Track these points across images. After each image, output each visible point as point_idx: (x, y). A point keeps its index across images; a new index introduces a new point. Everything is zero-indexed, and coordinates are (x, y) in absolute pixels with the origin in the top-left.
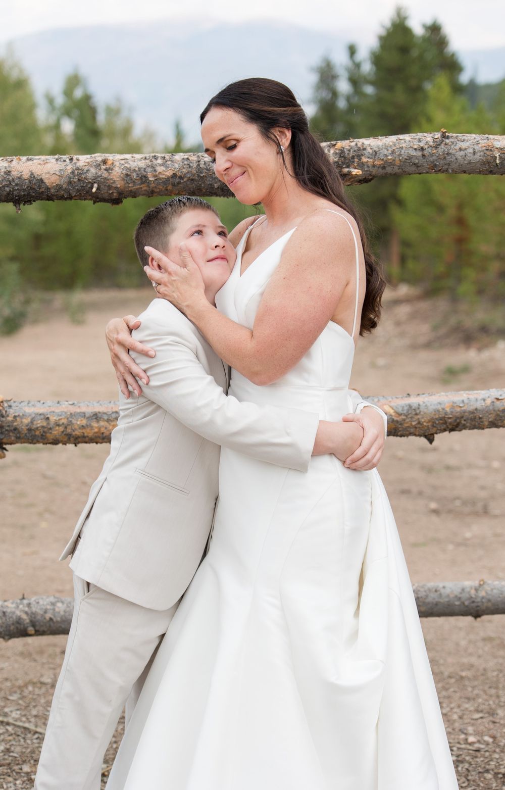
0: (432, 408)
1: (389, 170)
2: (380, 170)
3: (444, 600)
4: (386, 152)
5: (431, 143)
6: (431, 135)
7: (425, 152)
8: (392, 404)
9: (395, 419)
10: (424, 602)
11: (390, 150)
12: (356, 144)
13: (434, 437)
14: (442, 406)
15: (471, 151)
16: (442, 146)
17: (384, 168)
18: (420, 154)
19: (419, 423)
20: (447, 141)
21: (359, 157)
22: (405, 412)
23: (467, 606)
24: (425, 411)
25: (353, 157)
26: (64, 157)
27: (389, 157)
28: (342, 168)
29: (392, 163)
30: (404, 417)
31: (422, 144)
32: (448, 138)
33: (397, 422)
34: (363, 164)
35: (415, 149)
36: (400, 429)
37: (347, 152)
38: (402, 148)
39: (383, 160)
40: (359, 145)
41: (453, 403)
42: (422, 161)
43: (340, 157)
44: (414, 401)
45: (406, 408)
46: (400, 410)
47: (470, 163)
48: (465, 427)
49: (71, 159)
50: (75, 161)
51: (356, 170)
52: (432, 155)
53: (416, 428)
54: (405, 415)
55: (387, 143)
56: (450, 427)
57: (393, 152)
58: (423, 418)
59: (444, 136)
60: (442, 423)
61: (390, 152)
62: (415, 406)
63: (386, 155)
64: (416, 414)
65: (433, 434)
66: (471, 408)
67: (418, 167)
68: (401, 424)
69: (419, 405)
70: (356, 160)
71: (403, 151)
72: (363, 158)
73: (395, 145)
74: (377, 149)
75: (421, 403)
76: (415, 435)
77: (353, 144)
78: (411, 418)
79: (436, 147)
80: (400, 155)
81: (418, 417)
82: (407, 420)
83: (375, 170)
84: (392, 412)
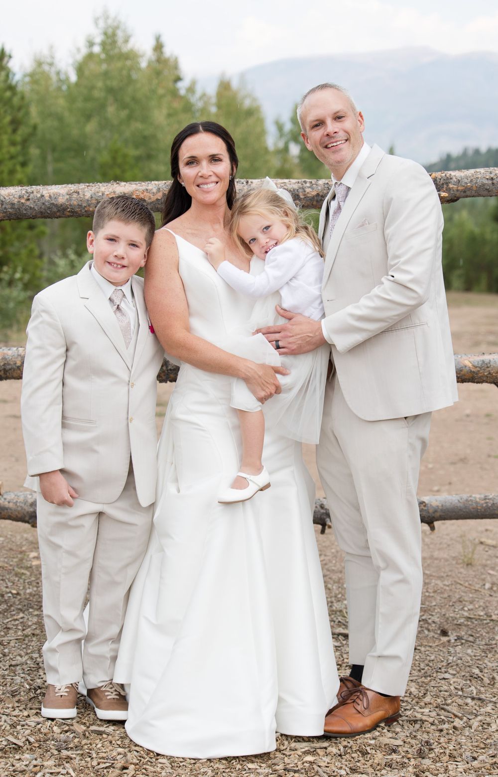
1: (468, 193)
2: (462, 193)
4: (466, 181)
7: (494, 181)
8: (471, 360)
9: (473, 370)
11: (469, 179)
12: (446, 175)
17: (465, 192)
18: (490, 182)
19: (490, 373)
21: (447, 184)
22: (480, 365)
24: (494, 365)
25: (443, 184)
26: (242, 180)
27: (469, 185)
29: (470, 189)
30: (479, 369)
31: (492, 176)
33: (474, 372)
34: (450, 189)
35: (487, 179)
36: (476, 378)
37: (438, 180)
38: (478, 178)
39: (464, 186)
40: (448, 175)
42: (492, 187)
44: (487, 358)
45: (480, 363)
46: (476, 364)
49: (247, 182)
50: (249, 183)
51: (444, 193)
53: (488, 377)
54: (479, 368)
55: (467, 174)
57: (471, 181)
58: (492, 370)
61: (469, 181)
62: (487, 361)
63: (466, 183)
64: (488, 367)
67: (489, 191)
68: (476, 374)
69: (490, 361)
70: (445, 186)
71: (478, 180)
72: (450, 184)
73: (473, 176)
74: (460, 179)
75: (492, 360)
76: (487, 382)
77: (443, 175)
78: (484, 370)
80: (476, 183)
81: (489, 369)
82: (481, 371)
83: (458, 194)
84: (470, 365)
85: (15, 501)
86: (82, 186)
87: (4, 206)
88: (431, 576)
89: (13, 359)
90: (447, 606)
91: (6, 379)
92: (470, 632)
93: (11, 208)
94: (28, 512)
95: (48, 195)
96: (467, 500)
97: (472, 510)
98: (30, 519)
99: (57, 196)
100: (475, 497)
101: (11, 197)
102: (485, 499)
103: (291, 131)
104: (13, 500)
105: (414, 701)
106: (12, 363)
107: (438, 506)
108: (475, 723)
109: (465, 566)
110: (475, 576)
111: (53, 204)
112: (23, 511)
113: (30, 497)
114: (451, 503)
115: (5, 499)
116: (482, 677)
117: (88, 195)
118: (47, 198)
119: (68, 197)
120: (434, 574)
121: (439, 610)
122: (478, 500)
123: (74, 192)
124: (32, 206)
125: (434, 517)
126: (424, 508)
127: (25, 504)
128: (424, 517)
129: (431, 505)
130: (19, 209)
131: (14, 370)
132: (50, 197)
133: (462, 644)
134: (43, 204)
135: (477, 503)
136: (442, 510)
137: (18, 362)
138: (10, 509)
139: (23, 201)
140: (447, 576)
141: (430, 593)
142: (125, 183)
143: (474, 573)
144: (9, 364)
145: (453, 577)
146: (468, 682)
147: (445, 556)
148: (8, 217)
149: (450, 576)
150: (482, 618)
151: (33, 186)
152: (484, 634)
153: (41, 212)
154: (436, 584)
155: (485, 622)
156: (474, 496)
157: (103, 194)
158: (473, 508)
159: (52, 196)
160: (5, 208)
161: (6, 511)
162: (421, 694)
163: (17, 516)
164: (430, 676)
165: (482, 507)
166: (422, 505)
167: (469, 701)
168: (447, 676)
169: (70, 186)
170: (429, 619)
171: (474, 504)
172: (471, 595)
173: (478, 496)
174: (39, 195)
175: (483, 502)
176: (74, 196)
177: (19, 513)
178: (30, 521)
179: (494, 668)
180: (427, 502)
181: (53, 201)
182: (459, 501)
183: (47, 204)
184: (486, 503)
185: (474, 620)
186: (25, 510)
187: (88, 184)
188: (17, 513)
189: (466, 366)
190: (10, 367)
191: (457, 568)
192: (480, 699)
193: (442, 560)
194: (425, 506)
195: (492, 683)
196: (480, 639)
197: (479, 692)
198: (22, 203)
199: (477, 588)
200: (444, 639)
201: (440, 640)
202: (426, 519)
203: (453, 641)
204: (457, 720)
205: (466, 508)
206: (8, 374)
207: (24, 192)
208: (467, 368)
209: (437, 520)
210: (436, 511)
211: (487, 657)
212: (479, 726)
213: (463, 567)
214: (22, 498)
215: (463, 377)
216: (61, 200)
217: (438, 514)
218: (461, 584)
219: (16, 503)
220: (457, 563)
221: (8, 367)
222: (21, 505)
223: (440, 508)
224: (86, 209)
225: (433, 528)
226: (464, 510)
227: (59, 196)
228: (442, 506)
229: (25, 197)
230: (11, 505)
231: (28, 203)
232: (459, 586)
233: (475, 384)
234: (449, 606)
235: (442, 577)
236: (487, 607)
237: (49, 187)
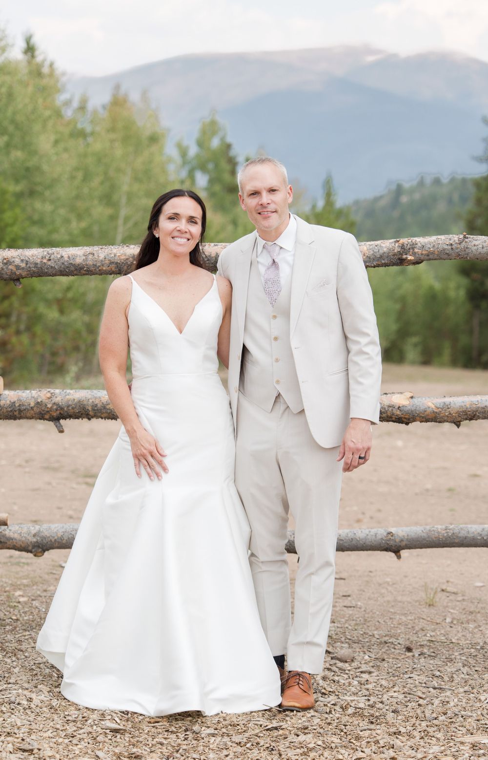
0: (458, 405)
1: (431, 256)
2: (426, 256)
3: (471, 535)
4: (429, 246)
5: (457, 241)
6: (457, 236)
7: (453, 247)
8: (434, 402)
9: (435, 411)
10: (457, 537)
12: (412, 241)
13: (460, 424)
14: (465, 404)
15: (481, 246)
16: (464, 243)
17: (428, 255)
18: (450, 247)
19: (450, 414)
20: (467, 240)
21: (413, 248)
23: (486, 540)
24: (454, 406)
25: (409, 249)
27: (431, 249)
28: (402, 255)
29: (433, 253)
30: (441, 410)
31: (451, 242)
32: (467, 238)
33: (436, 412)
34: (415, 253)
35: (447, 245)
36: (438, 417)
37: (406, 246)
38: (439, 244)
39: (427, 251)
40: (414, 241)
41: (471, 402)
42: (451, 252)
43: (402, 248)
44: (447, 400)
45: (442, 404)
46: (438, 406)
47: (480, 253)
48: (479, 418)
51: (411, 257)
52: (457, 248)
53: (448, 417)
54: (441, 408)
55: (430, 241)
56: (470, 417)
57: (434, 246)
58: (452, 411)
59: (465, 237)
60: (465, 415)
61: (432, 246)
62: (447, 403)
63: (430, 248)
64: (448, 408)
65: (460, 422)
66: (483, 406)
67: (449, 255)
68: (439, 414)
70: (411, 250)
71: (440, 246)
72: (415, 249)
73: (435, 242)
74: (424, 244)
75: (451, 402)
76: (447, 422)
77: (410, 241)
78: (445, 410)
79: (460, 244)
80: (438, 248)
81: (449, 410)
82: (442, 412)
83: (422, 257)
84: (433, 406)
85: (19, 532)
86: (96, 248)
87: (28, 266)
88: (395, 613)
89: (28, 401)
90: (411, 634)
91: (19, 419)
92: (432, 650)
93: (34, 267)
94: (31, 542)
95: (67, 256)
96: (430, 531)
97: (435, 539)
98: (33, 548)
99: (74, 257)
100: (437, 528)
101: (35, 258)
102: (446, 529)
103: (197, 156)
104: (17, 531)
105: (385, 690)
106: (26, 404)
107: (404, 536)
108: (436, 702)
109: (427, 607)
110: (437, 614)
111: (72, 264)
112: (27, 541)
113: (33, 528)
114: (416, 533)
115: (10, 530)
116: (443, 676)
117: (102, 256)
118: (66, 259)
119: (84, 258)
120: (398, 612)
121: (404, 636)
122: (440, 530)
123: (90, 254)
124: (53, 266)
125: (400, 546)
126: (392, 538)
127: (29, 534)
128: (392, 545)
129: (397, 535)
130: (42, 268)
131: (28, 410)
132: (69, 257)
133: (425, 658)
134: (63, 263)
135: (438, 532)
136: (407, 540)
137: (31, 403)
138: (15, 539)
139: (45, 261)
140: (410, 613)
141: (394, 624)
142: (134, 246)
143: (436, 612)
144: (23, 405)
145: (416, 614)
146: (431, 679)
147: (409, 599)
148: (31, 275)
149: (414, 613)
150: (443, 641)
151: (53, 248)
152: (445, 652)
153: (61, 271)
154: (400, 619)
155: (446, 644)
156: (436, 526)
157: (115, 256)
158: (436, 538)
159: (71, 257)
160: (29, 267)
161: (11, 541)
162: (390, 686)
163: (21, 546)
164: (397, 676)
165: (444, 536)
166: (390, 535)
167: (431, 689)
168: (412, 675)
169: (85, 248)
170: (395, 642)
171: (436, 534)
172: (433, 627)
173: (439, 527)
174: (59, 256)
175: (444, 532)
176: (90, 257)
177: (23, 543)
178: (33, 550)
179: (453, 672)
180: (393, 532)
181: (71, 262)
182: (422, 531)
183: (66, 263)
184: (447, 532)
185: (436, 643)
186: (28, 540)
187: (101, 247)
188: (21, 543)
189: (429, 408)
190: (25, 407)
191: (420, 608)
192: (441, 689)
193: (406, 603)
194: (392, 536)
195: (451, 680)
196: (441, 655)
197: (440, 685)
198: (44, 263)
199: (438, 622)
200: (410, 654)
201: (406, 655)
202: (394, 548)
203: (417, 655)
204: (421, 700)
205: (429, 537)
206: (22, 414)
207: (45, 253)
208: (431, 409)
209: (403, 549)
210: (402, 541)
211: (447, 665)
212: (439, 704)
213: (426, 608)
214: (25, 530)
215: (427, 417)
216: (79, 261)
217: (404, 544)
218: (423, 619)
219: (20, 534)
220: (420, 604)
221: (23, 408)
222: (25, 535)
223: (406, 537)
224: (100, 268)
225: (399, 557)
226: (427, 539)
227: (77, 257)
228: (408, 536)
229: (47, 258)
230: (16, 536)
231: (49, 263)
232: (421, 620)
233: (438, 423)
234: (413, 633)
235: (406, 614)
236: (448, 634)
237: (67, 249)
